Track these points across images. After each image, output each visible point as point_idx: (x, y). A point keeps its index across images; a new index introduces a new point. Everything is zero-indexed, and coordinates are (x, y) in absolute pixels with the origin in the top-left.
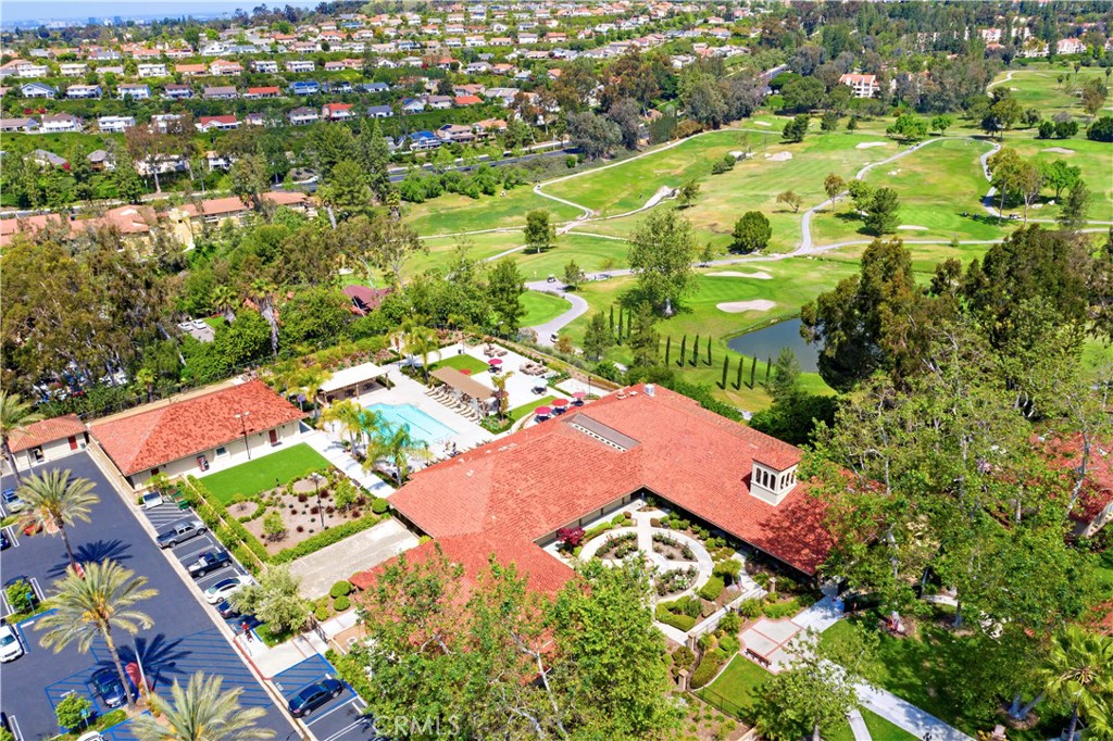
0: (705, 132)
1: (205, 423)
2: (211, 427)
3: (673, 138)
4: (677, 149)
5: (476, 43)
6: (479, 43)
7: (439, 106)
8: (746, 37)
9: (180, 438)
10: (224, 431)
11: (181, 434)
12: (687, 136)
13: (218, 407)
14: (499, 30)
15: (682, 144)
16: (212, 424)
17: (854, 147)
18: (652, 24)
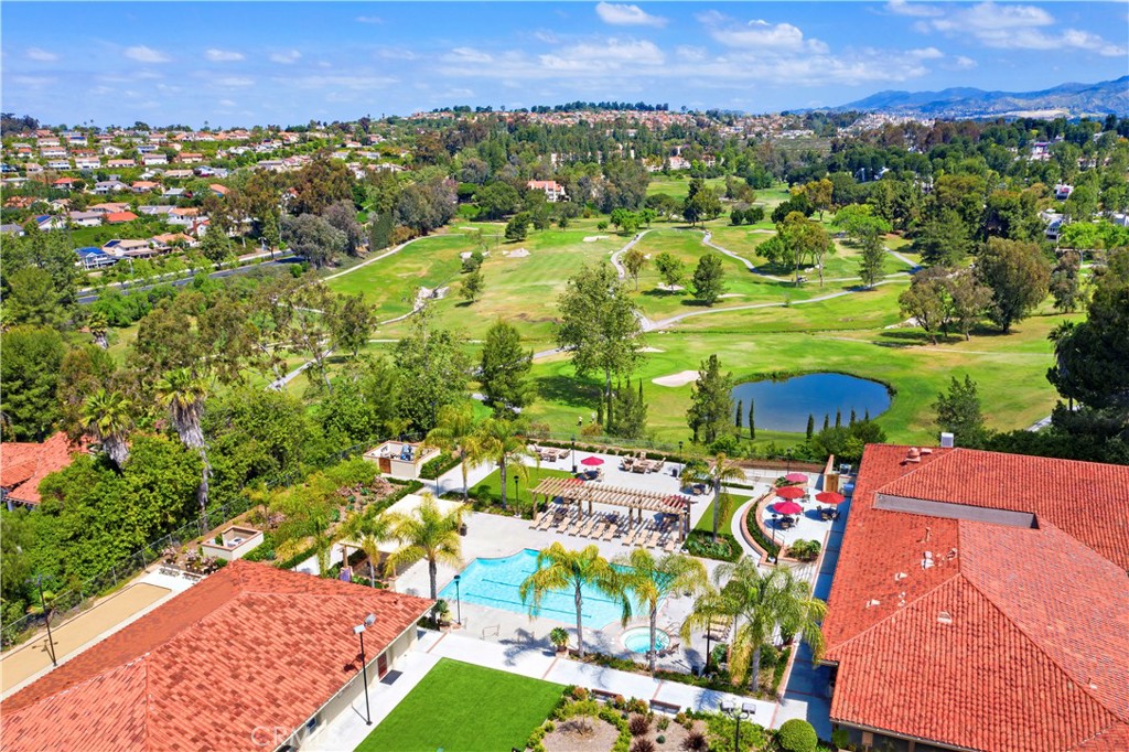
0: (417, 239)
1: (255, 668)
2: (274, 674)
3: (390, 244)
4: (401, 253)
5: (90, 165)
6: (94, 165)
7: (85, 223)
8: (397, 157)
9: (224, 718)
10: (309, 674)
11: (221, 708)
12: (403, 242)
13: (259, 625)
14: (112, 153)
15: (404, 249)
16: (270, 665)
17: (581, 240)
18: (287, 148)
